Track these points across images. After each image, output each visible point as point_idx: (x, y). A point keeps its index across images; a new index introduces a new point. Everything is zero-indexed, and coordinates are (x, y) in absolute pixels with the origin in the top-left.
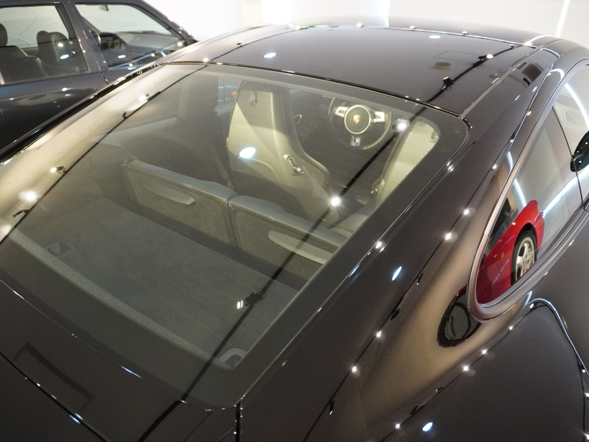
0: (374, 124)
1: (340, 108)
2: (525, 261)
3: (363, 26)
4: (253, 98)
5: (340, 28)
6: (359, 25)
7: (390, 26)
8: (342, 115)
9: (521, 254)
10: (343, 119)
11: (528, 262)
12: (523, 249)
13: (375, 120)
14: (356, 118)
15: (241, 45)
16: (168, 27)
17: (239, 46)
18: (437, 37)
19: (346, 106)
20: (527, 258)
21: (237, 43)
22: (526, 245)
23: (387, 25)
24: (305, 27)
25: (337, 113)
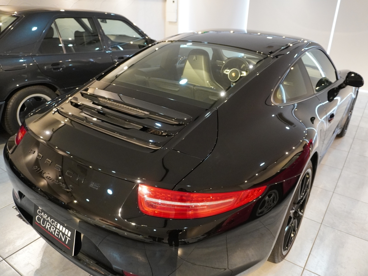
0: (241, 77)
1: (226, 70)
3: (234, 32)
4: (194, 58)
6: (232, 32)
7: (248, 32)
8: (227, 73)
10: (227, 75)
13: (242, 75)
14: (233, 74)
16: (139, 33)
18: (271, 38)
19: (229, 69)
23: (246, 32)
24: (203, 32)
25: (225, 72)
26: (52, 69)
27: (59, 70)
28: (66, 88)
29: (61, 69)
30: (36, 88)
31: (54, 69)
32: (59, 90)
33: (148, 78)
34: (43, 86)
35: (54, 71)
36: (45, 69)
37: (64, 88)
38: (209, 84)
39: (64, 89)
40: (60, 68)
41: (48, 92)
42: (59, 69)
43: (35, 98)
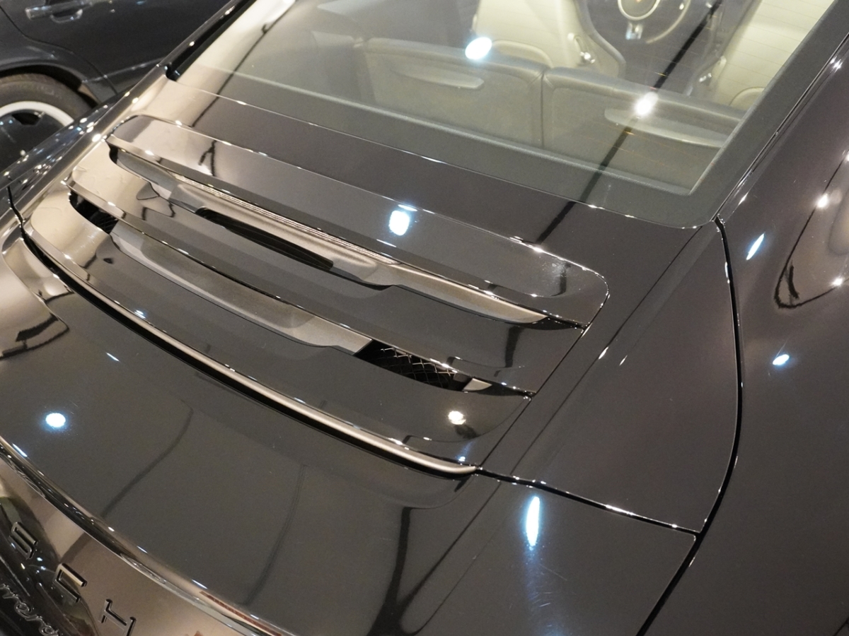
26: (52, 17)
27: (72, 18)
28: (106, 73)
29: (80, 12)
30: (14, 83)
31: (57, 15)
32: (85, 85)
33: (361, 39)
34: (35, 76)
35: (58, 21)
36: (29, 16)
37: (102, 75)
38: (576, 43)
39: (99, 79)
40: (77, 10)
41: (52, 93)
42: (72, 11)
43: (17, 115)
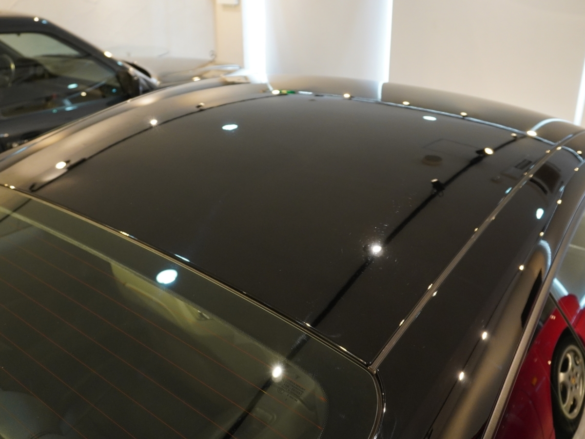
2: (571, 375)
3: (351, 98)
5: (326, 97)
7: (382, 100)
9: (564, 369)
11: (577, 374)
12: (566, 361)
15: (201, 108)
17: (198, 109)
20: (575, 371)
21: (197, 105)
22: (570, 356)
23: (379, 98)
24: (285, 92)
